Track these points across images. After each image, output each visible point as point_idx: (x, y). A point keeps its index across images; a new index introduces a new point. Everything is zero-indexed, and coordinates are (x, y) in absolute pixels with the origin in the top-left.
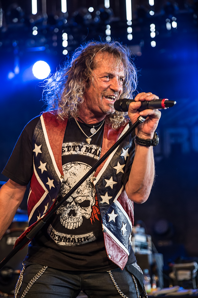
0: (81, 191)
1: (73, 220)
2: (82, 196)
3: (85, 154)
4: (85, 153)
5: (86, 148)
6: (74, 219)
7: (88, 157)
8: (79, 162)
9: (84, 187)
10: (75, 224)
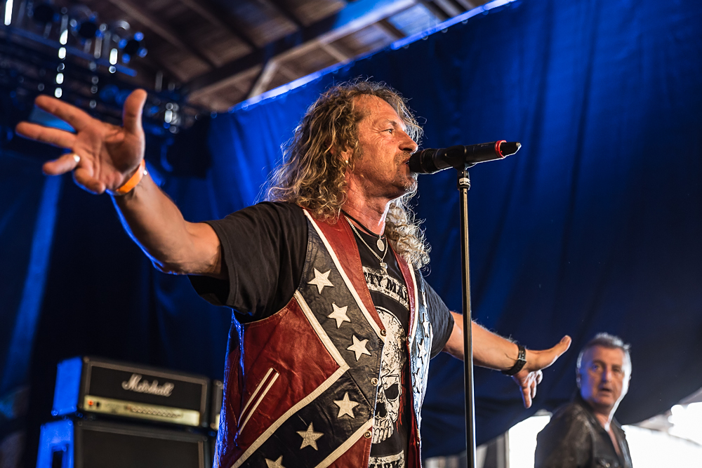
0: (387, 365)
1: (379, 425)
2: (389, 376)
3: (386, 294)
4: (387, 290)
5: (387, 281)
6: (381, 422)
7: (392, 300)
8: (381, 308)
9: (392, 358)
10: (382, 432)
